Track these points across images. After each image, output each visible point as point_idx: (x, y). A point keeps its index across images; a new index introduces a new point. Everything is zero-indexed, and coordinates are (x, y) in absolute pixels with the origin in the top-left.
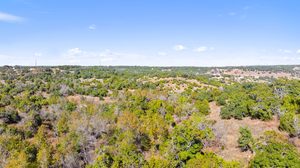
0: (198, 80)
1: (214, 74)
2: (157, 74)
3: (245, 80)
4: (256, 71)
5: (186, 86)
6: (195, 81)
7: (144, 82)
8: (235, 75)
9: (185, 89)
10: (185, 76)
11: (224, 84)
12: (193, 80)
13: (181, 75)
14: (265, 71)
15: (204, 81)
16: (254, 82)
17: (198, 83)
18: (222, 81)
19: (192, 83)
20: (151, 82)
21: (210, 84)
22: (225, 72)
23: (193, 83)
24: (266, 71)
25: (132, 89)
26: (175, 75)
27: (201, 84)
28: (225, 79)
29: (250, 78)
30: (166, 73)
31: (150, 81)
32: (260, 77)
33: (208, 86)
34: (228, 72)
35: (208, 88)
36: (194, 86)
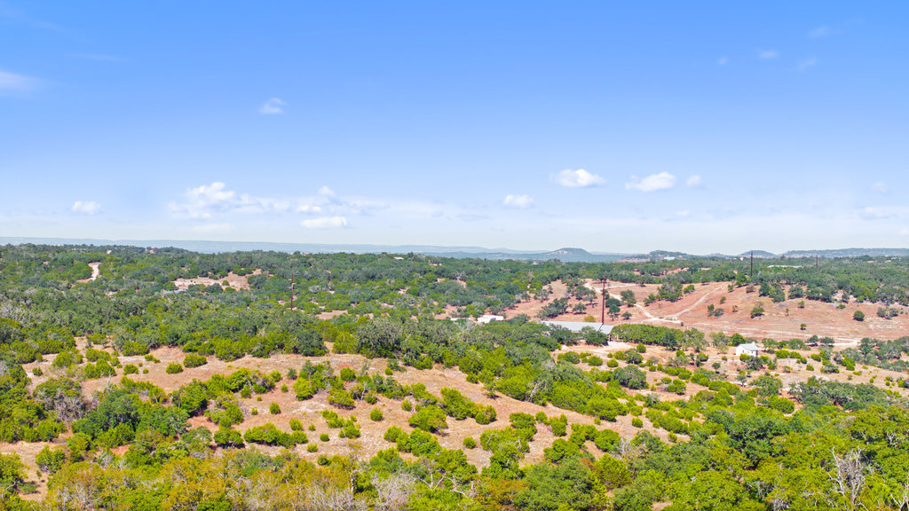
0: (474, 371)
1: (573, 324)
2: (181, 327)
3: (773, 368)
4: (845, 300)
5: (397, 415)
6: (455, 378)
7: (92, 389)
8: (706, 326)
9: (391, 437)
10: (385, 347)
11: (640, 398)
12: (436, 370)
13: (355, 339)
14: (896, 305)
15: (514, 379)
16: (827, 378)
17: (475, 394)
18: (626, 375)
19: (434, 391)
20: (149, 387)
21: (549, 397)
22: (639, 305)
23: (441, 398)
24: (900, 300)
25: (15, 440)
26: (315, 342)
27: (494, 397)
28: (645, 357)
29: (803, 353)
30: (249, 326)
31: (132, 377)
32: (865, 341)
33: (541, 409)
34: (663, 302)
35: (539, 426)
36: (451, 414)
